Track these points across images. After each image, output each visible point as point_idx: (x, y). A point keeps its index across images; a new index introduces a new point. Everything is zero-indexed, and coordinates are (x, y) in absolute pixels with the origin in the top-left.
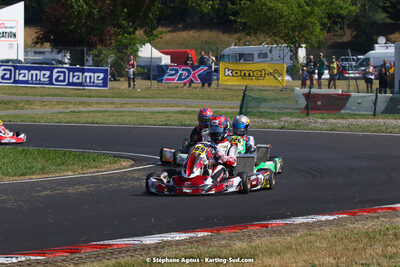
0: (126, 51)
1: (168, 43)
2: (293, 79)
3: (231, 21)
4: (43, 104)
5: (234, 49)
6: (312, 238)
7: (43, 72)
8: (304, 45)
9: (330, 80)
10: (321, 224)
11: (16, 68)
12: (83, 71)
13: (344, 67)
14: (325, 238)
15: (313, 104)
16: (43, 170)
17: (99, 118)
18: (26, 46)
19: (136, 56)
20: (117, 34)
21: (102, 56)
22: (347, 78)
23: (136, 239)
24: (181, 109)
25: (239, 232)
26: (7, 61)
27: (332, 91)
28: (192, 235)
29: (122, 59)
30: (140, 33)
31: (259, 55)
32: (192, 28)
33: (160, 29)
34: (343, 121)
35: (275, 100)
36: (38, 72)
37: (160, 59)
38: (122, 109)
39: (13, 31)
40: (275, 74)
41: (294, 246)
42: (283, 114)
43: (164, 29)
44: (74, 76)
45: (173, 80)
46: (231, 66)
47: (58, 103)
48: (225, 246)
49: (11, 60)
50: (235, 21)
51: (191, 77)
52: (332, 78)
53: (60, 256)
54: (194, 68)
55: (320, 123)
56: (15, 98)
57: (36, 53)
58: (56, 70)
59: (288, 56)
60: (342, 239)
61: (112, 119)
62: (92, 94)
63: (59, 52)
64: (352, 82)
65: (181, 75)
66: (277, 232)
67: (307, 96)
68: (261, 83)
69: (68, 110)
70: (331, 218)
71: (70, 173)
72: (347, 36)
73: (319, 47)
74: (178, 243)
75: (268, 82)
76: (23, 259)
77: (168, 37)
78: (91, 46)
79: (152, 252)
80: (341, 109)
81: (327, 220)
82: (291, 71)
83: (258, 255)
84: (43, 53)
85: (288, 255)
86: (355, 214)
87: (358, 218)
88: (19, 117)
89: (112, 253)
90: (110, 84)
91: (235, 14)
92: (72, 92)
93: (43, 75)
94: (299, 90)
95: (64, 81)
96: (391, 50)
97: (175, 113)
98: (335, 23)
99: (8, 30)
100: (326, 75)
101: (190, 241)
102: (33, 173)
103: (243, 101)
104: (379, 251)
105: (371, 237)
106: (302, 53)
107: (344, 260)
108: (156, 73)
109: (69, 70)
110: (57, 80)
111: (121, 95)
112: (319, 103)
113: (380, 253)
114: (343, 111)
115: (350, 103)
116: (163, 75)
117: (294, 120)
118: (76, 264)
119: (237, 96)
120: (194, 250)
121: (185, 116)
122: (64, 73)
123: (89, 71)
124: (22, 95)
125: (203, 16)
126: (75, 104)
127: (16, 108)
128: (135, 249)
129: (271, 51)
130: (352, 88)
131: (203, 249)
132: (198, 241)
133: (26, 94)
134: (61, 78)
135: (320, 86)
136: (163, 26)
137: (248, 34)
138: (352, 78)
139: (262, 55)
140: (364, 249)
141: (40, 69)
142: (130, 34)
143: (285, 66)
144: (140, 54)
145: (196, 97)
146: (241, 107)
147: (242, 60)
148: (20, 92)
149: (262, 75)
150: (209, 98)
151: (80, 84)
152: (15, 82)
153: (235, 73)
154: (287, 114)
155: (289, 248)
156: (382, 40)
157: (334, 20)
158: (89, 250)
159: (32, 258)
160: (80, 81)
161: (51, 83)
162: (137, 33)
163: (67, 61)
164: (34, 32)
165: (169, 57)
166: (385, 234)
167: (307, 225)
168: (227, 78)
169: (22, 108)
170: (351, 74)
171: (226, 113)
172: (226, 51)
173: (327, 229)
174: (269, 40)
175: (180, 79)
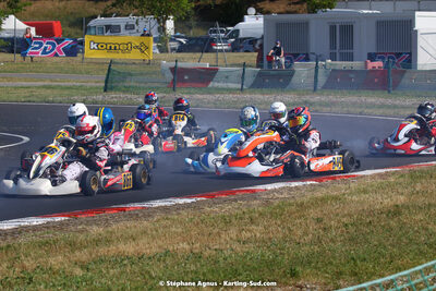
1: (33, 15)
2: (161, 51)
5: (100, 20)
6: (168, 222)
8: (172, 17)
10: (178, 207)
13: (212, 39)
14: (181, 223)
15: (180, 78)
22: (216, 51)
24: (46, 83)
25: (97, 216)
27: (200, 65)
28: (49, 219)
30: (3, 4)
31: (126, 26)
34: (209, 97)
35: (142, 74)
40: (142, 47)
41: (149, 232)
46: (98, 39)
48: (81, 232)
51: (55, 50)
54: (59, 41)
59: (156, 27)
60: (198, 223)
64: (220, 55)
65: (46, 48)
66: (135, 216)
67: (174, 70)
68: (127, 56)
70: (189, 201)
73: (187, 18)
74: (35, 228)
79: (9, 238)
80: (210, 81)
81: (185, 204)
83: (112, 241)
85: (145, 240)
86: (213, 197)
87: (216, 201)
94: (166, 64)
96: (261, 20)
97: (39, 87)
101: (47, 226)
103: (108, 75)
104: (234, 236)
105: (227, 221)
106: (170, 24)
107: (198, 245)
108: (20, 46)
112: (186, 78)
113: (235, 238)
114: (211, 85)
115: (217, 77)
119: (103, 70)
120: (49, 236)
121: (49, 91)
129: (137, 23)
130: (220, 62)
131: (60, 235)
132: (55, 226)
138: (221, 51)
139: (130, 27)
140: (219, 234)
144: (3, 27)
146: (106, 82)
147: (109, 32)
149: (128, 47)
150: (74, 72)
153: (100, 46)
156: (252, 11)
165: (34, 28)
166: (241, 218)
167: (165, 209)
170: (219, 46)
171: (91, 88)
172: (92, 23)
173: (184, 213)
174: (136, 11)
175: (44, 52)
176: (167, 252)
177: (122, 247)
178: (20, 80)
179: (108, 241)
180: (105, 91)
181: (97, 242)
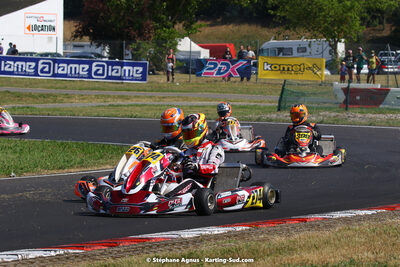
0: (166, 44)
1: (207, 37)
2: (332, 74)
3: (269, 15)
4: (82, 97)
5: (273, 43)
6: (350, 233)
7: (82, 66)
8: (343, 40)
9: (369, 75)
10: (359, 219)
11: (55, 61)
12: (122, 65)
13: (383, 62)
14: (364, 233)
15: (352, 98)
16: (81, 164)
17: (137, 112)
18: (65, 40)
19: (175, 50)
20: (156, 28)
21: (141, 50)
22: (386, 73)
23: (174, 232)
25: (278, 227)
26: (47, 54)
27: (371, 86)
28: (230, 229)
29: (161, 53)
30: (179, 27)
31: (298, 49)
32: (230, 23)
33: (199, 22)
34: (382, 116)
35: (314, 94)
36: (77, 66)
37: (199, 53)
38: (161, 103)
39: (53, 24)
40: (314, 68)
41: (332, 241)
42: (322, 108)
43: (203, 23)
44: (113, 70)
45: (212, 74)
46: (270, 61)
47: (97, 96)
48: (263, 240)
49: (51, 54)
50: (275, 15)
51: (230, 71)
52: (371, 73)
53: (97, 250)
54: (233, 62)
55: (359, 117)
56: (53, 91)
57: (75, 46)
58: (95, 64)
59: (326, 53)
60: (381, 234)
61: (150, 113)
62: (131, 88)
63: (98, 46)
64: (391, 77)
65: (220, 69)
66: (316, 226)
67: (346, 91)
68: (300, 77)
69: (107, 104)
70: (369, 212)
71: (108, 167)
72: (387, 30)
73: (358, 42)
74: (217, 237)
75: (307, 76)
76: (62, 252)
77: (207, 30)
78: (131, 40)
79: (191, 247)
80: (380, 103)
81: (366, 215)
82: (330, 66)
83: (295, 249)
84: (82, 46)
85: (327, 250)
86: (393, 209)
87: (396, 213)
88: (58, 110)
89: (151, 247)
90: (149, 78)
91: (275, 8)
92: (111, 85)
93: (82, 69)
94: (338, 85)
95: (103, 75)
97: (213, 107)
98: (374, 17)
99: (48, 24)
100: (365, 70)
101: (228, 235)
102: (72, 166)
103: (281, 96)
106: (341, 47)
107: (382, 254)
108: (195, 67)
109: (108, 63)
110: (96, 74)
111: (160, 89)
112: (358, 98)
114: (381, 106)
115: (389, 97)
116: (202, 69)
117: (333, 114)
118: (114, 258)
119: (276, 91)
120: (231, 244)
122: (103, 66)
123: (128, 64)
124: (60, 88)
125: (242, 10)
126: (114, 97)
127: (55, 102)
128: (173, 243)
129: (309, 45)
130: (391, 83)
131: (241, 244)
132: (236, 235)
133: (65, 88)
134: (100, 72)
135: (359, 80)
136: (202, 20)
137: (287, 28)
138: (391, 73)
139: (302, 50)
141: (79, 63)
142: (169, 28)
143: (324, 61)
144: (179, 48)
145: (235, 91)
146: (280, 102)
147: (281, 55)
148: (59, 85)
149: (301, 69)
150: (248, 92)
151: (119, 78)
152: (54, 75)
153: (274, 68)
154: (326, 109)
155: (327, 242)
157: (373, 15)
158: (127, 244)
159: (71, 251)
160: (118, 75)
161: (90, 77)
162: (176, 27)
163: (106, 54)
164: (73, 26)
165: (208, 51)
167: (345, 220)
168: (265, 72)
169: (61, 102)
170: (390, 69)
171: (265, 107)
172: (265, 46)
173: (366, 224)
174: (308, 34)
175: (219, 73)
176: (352, 262)
177: (306, 255)
178: (196, 100)
179: (291, 250)
180: (279, 110)
181: (280, 250)
